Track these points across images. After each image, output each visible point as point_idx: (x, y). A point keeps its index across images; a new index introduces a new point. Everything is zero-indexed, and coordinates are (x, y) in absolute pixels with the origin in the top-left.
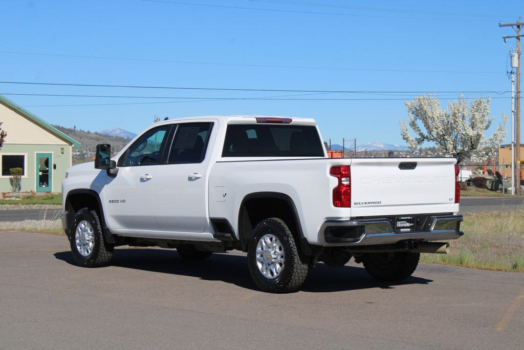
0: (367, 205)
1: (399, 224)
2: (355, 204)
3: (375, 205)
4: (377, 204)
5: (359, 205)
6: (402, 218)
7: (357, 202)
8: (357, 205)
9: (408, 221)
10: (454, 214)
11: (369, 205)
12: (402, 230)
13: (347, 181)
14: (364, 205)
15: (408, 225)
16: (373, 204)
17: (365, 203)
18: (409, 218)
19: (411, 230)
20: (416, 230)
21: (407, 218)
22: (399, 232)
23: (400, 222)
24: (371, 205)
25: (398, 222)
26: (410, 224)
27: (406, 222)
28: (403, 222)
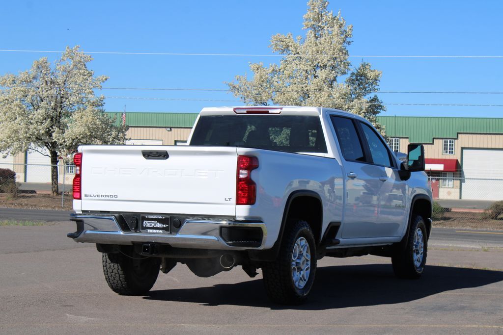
0: (100, 198)
2: (86, 196)
3: (109, 198)
4: (113, 198)
5: (90, 198)
6: (150, 217)
7: (88, 194)
8: (88, 198)
9: (159, 221)
10: (237, 219)
11: (103, 198)
12: (150, 231)
14: (97, 198)
15: (160, 225)
16: (107, 198)
17: (98, 196)
18: (160, 217)
19: (165, 232)
20: (171, 233)
21: (156, 217)
22: (147, 233)
23: (147, 222)
24: (105, 198)
25: (145, 221)
26: (163, 224)
27: (156, 222)
28: (153, 222)
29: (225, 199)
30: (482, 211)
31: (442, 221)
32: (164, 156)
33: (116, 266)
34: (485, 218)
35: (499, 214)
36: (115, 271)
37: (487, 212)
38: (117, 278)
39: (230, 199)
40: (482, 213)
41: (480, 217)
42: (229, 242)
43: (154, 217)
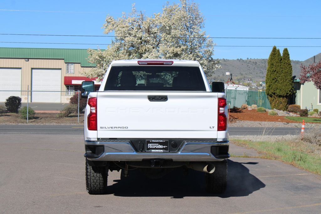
0: (114, 129)
1: (150, 146)
2: (101, 128)
3: (121, 129)
4: (125, 129)
5: (105, 129)
6: (153, 141)
7: (103, 127)
8: (103, 129)
9: (160, 143)
10: (218, 140)
11: (116, 129)
12: (153, 151)
13: (92, 110)
14: (110, 129)
15: (161, 147)
16: (119, 129)
17: (112, 128)
18: (161, 141)
19: (165, 151)
20: (169, 151)
21: (158, 141)
22: (151, 152)
23: (151, 144)
24: (117, 129)
25: (149, 144)
26: (163, 146)
27: (158, 144)
28: (155, 144)
29: (210, 127)
30: (59, 112)
31: (34, 120)
32: (165, 100)
33: (98, 175)
34: (61, 116)
35: (70, 113)
36: (97, 178)
37: (63, 112)
38: (98, 184)
39: (213, 127)
40: (59, 113)
41: (58, 116)
42: (217, 156)
43: (157, 141)
